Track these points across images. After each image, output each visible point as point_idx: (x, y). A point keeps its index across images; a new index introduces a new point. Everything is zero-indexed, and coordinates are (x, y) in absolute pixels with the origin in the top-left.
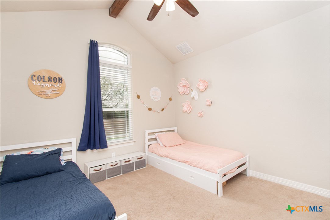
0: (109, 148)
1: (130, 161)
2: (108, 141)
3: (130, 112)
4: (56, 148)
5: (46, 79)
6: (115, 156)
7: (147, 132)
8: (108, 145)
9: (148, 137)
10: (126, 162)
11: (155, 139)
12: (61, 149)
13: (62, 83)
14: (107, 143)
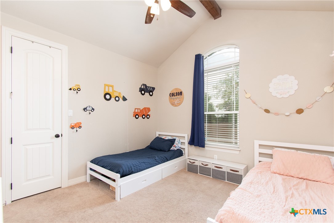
0: (206, 148)
1: (220, 168)
2: (206, 142)
3: (238, 115)
4: (170, 138)
5: (175, 94)
6: (217, 159)
7: (257, 143)
8: (205, 145)
9: (257, 150)
10: (216, 167)
11: (271, 156)
12: (175, 139)
13: (182, 95)
14: (205, 143)
